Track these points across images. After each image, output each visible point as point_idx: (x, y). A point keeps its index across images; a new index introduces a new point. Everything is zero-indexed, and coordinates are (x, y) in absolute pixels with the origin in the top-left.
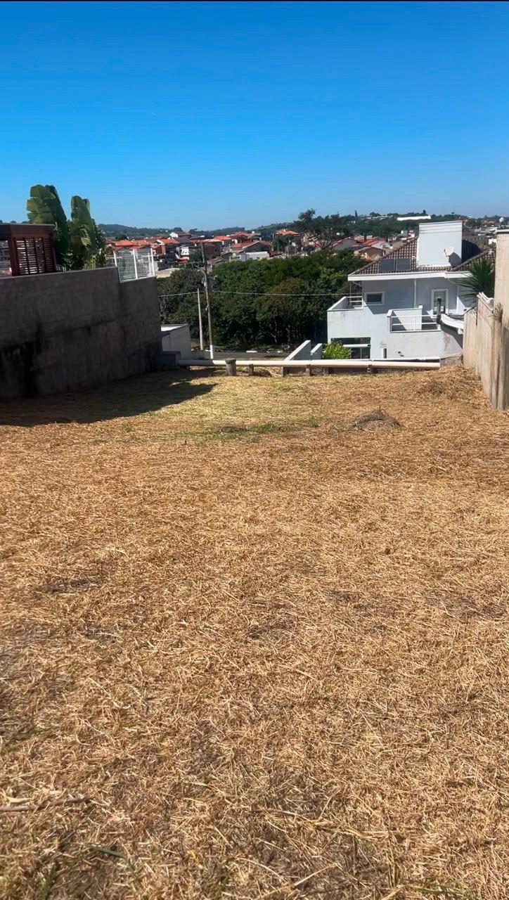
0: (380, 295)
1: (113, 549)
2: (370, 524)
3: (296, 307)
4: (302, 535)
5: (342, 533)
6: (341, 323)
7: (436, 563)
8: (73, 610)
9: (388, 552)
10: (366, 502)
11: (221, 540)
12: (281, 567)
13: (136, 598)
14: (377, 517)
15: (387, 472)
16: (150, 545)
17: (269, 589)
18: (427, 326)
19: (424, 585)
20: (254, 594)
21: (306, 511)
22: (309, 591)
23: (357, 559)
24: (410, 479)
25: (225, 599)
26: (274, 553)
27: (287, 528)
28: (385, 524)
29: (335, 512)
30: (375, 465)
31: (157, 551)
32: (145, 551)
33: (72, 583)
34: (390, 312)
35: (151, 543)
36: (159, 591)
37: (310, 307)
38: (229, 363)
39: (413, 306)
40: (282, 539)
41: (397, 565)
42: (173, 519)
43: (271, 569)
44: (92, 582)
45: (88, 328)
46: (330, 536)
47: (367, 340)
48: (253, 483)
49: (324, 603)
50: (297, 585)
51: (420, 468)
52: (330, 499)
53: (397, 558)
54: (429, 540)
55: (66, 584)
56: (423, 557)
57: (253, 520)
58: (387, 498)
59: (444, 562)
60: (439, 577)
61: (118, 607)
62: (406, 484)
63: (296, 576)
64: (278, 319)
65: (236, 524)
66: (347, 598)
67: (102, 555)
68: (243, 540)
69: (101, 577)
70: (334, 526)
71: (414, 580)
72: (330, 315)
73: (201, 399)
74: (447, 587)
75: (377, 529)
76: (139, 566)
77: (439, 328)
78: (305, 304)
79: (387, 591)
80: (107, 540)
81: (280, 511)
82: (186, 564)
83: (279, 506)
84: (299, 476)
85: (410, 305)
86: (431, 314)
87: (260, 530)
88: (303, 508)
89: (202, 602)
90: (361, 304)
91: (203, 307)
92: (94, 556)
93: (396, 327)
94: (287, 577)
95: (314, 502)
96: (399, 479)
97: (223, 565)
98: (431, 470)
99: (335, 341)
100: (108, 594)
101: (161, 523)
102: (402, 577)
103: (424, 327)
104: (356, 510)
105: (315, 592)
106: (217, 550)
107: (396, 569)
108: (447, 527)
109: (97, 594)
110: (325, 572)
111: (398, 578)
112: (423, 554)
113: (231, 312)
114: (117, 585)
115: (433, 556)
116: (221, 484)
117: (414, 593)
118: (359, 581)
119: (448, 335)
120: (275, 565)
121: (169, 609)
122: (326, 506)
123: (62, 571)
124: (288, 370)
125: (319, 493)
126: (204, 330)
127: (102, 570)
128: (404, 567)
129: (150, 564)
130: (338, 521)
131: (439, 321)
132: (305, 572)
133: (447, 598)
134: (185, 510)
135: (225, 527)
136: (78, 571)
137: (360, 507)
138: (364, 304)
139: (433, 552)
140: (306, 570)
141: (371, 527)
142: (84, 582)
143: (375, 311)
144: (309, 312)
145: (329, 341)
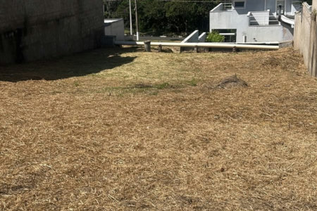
0: (243, 3)
1: (45, 165)
2: (215, 151)
3: (191, 9)
4: (169, 157)
5: (195, 157)
6: (218, 19)
7: (253, 178)
8: (8, 207)
9: (223, 170)
10: (215, 136)
11: (117, 160)
12: (151, 179)
13: (52, 199)
14: (220, 146)
15: (233, 117)
16: (69, 162)
17: (141, 194)
18: (273, 22)
19: (242, 193)
20: (130, 198)
21: (174, 142)
22: (166, 196)
23: (202, 174)
24: (246, 121)
25: (110, 200)
26: (149, 170)
27: (160, 153)
28: (224, 151)
29: (193, 142)
30: (226, 112)
31: (73, 167)
32: (65, 166)
33: (12, 188)
34: (249, 13)
35: (70, 161)
36: (68, 194)
37: (200, 9)
38: (146, 43)
39: (263, 10)
40: (156, 160)
41: (227, 179)
42: (89, 145)
43: (144, 181)
44: (26, 187)
45: (58, 20)
46: (187, 159)
47: (235, 31)
48: (147, 122)
49: (174, 204)
50: (159, 192)
51: (254, 114)
52: (192, 134)
53: (228, 174)
54: (251, 163)
55: (8, 188)
56: (245, 174)
57: (139, 147)
58: (229, 134)
59: (258, 177)
60: (253, 188)
61: (38, 205)
62: (243, 125)
63: (160, 186)
64: (180, 17)
65: (128, 150)
66: (190, 201)
67: (37, 169)
68: (129, 161)
69: (33, 184)
70: (191, 152)
71: (235, 190)
72: (211, 14)
73: (126, 66)
74: (256, 195)
75: (218, 154)
76: (59, 177)
77: (280, 24)
78: (196, 7)
79: (218, 197)
80: (43, 159)
81: (158, 142)
82: (91, 176)
83: (158, 138)
84: (177, 117)
85: (262, 9)
86: (275, 15)
87: (142, 154)
88: (173, 140)
89: (94, 203)
90: (231, 8)
91: (133, 8)
92: (31, 170)
93: (253, 23)
94: (154, 186)
95: (181, 136)
96: (240, 121)
97: (115, 177)
98: (261, 116)
99: (215, 31)
100: (34, 196)
101: (79, 148)
102: (229, 188)
103: (270, 23)
104: (207, 141)
105: (170, 197)
106: (112, 167)
107: (226, 182)
108: (264, 155)
109: (27, 195)
110: (179, 183)
111: (226, 188)
112: (246, 172)
113: (151, 12)
114: (42, 190)
115: (252, 174)
116: (126, 122)
117: (234, 199)
118: (200, 190)
119: (285, 29)
120: (148, 178)
121: (73, 207)
122: (188, 138)
123: (8, 179)
124: (183, 49)
125: (186, 130)
126: (133, 22)
127: (34, 180)
128: (231, 181)
129: (67, 176)
130: (194, 149)
131: (279, 19)
132: (167, 183)
133: (256, 202)
134: (97, 140)
135: (121, 151)
136: (18, 180)
137: (211, 140)
138: (233, 8)
139: (252, 171)
140: (168, 181)
141: (215, 153)
142: (21, 187)
143: (240, 13)
144: (199, 12)
145: (211, 31)
